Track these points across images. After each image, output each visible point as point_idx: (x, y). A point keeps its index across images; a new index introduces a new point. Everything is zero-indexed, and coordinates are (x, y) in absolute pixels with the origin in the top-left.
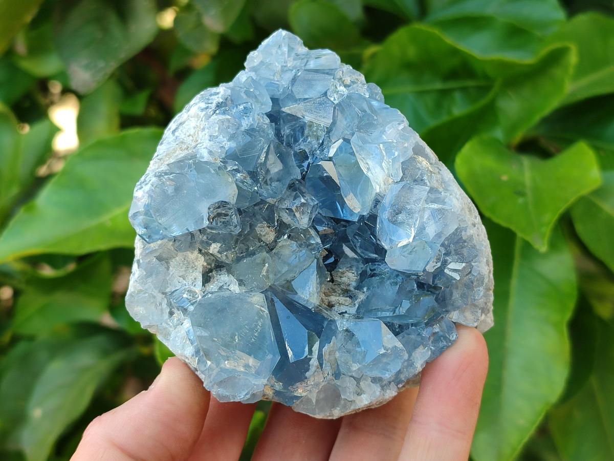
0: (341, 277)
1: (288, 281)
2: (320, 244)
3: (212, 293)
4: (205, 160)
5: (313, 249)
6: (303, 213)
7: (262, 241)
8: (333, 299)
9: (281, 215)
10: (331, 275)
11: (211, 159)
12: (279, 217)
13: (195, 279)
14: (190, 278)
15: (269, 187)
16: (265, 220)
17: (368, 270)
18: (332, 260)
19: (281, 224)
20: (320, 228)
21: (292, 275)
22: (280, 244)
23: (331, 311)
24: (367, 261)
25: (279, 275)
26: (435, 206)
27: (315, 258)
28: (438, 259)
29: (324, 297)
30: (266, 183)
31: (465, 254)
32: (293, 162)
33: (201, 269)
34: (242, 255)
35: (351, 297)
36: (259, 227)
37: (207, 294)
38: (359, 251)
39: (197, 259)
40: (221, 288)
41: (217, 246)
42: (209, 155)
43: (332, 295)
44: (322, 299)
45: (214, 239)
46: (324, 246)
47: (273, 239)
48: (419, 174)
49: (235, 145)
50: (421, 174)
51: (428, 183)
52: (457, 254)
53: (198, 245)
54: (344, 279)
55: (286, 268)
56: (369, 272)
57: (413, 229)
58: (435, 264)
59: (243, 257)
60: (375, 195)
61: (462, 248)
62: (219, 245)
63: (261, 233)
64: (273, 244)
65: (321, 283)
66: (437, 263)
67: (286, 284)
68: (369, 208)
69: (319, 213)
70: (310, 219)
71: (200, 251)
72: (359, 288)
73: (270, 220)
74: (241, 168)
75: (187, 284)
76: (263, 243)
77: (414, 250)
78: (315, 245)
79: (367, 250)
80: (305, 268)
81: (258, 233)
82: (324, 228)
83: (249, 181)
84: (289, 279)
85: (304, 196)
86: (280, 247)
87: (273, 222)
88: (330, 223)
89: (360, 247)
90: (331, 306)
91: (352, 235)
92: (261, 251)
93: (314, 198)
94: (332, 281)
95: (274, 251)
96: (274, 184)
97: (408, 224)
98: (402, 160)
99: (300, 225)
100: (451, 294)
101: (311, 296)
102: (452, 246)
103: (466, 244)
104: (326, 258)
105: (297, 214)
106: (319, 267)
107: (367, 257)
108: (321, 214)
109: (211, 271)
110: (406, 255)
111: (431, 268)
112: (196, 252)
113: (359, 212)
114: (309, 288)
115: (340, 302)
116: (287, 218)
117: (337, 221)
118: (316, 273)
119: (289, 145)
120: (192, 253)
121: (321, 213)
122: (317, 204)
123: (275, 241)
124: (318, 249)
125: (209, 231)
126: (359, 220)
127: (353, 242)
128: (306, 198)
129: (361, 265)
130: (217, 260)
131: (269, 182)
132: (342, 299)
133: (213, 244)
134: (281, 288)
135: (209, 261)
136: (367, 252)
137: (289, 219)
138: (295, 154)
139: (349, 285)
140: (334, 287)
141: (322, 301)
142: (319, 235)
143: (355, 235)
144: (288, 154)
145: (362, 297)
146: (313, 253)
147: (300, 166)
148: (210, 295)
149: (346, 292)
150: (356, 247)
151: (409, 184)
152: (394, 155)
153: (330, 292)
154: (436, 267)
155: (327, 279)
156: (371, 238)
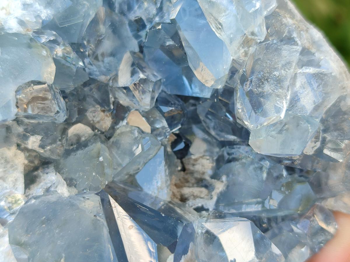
0: (194, 165)
1: (131, 175)
2: (166, 128)
3: (36, 198)
4: (14, 31)
5: (159, 135)
6: (144, 92)
7: (96, 129)
8: (187, 191)
9: (117, 96)
10: (182, 163)
11: (21, 30)
12: (115, 98)
13: (16, 180)
14: (10, 179)
15: (100, 63)
16: (99, 103)
17: (225, 154)
18: (181, 146)
19: (117, 107)
20: (166, 109)
21: (135, 167)
22: (118, 132)
23: (185, 206)
24: (223, 144)
25: (119, 169)
26: (311, 70)
27: (162, 145)
28: (317, 138)
29: (175, 190)
30: (96, 58)
31: (346, 129)
32: (127, 32)
33: (21, 168)
34: (72, 147)
35: (206, 187)
36: (91, 112)
37: (31, 199)
38: (213, 133)
39: (15, 155)
40: (48, 190)
41: (37, 139)
42: (18, 26)
43: (185, 186)
44: (173, 192)
45: (33, 131)
46: (171, 130)
47: (109, 126)
48: (286, 32)
49: (53, 12)
50: (289, 32)
51: (299, 42)
52: (336, 129)
53: (15, 140)
54: (198, 167)
55: (127, 160)
56: (227, 157)
57: (284, 102)
58: (313, 144)
59: (73, 150)
60: (230, 62)
61: (343, 121)
62: (39, 137)
63: (94, 119)
64: (111, 131)
65: (171, 174)
66: (315, 143)
67: (128, 178)
68: (225, 80)
69: (162, 91)
70: (152, 98)
71: (18, 146)
72: (216, 176)
73: (104, 102)
74: (60, 40)
75: (8, 187)
76: (98, 131)
77: (285, 128)
78: (161, 130)
79: (222, 131)
80: (150, 157)
81: (90, 119)
82: (171, 109)
83: (73, 55)
84: (132, 172)
85: (143, 72)
86: (119, 135)
87: (109, 106)
88: (177, 102)
89: (214, 129)
90: (184, 199)
91: (204, 114)
92: (95, 141)
93: (155, 73)
94: (184, 169)
95: (111, 140)
96: (107, 60)
97: (278, 96)
98: (265, 13)
99: (141, 106)
100: (328, 177)
101: (159, 192)
102: (330, 120)
103: (346, 116)
104: (174, 144)
105: (136, 93)
106: (167, 156)
107: (222, 139)
108: (165, 92)
109: (36, 169)
110: (276, 135)
111: (310, 151)
112: (14, 149)
113: (212, 86)
114: (157, 182)
115: (195, 194)
116: (125, 100)
117: (185, 99)
118: (163, 163)
119: (122, 13)
120: (9, 149)
121: (166, 90)
122: (160, 80)
123: (113, 128)
124: (165, 133)
125: (26, 121)
126: (213, 96)
127: (205, 122)
128: (146, 74)
129: (217, 150)
130: (41, 156)
131: (100, 58)
132: (196, 190)
133: (31, 137)
134: (122, 185)
135: (31, 158)
136: (223, 134)
137: (128, 100)
138: (131, 23)
139: (203, 173)
140: (186, 177)
141: (174, 195)
142: (165, 117)
143: (207, 114)
144: (122, 23)
145: (219, 187)
146: (159, 139)
147: (137, 37)
148: (33, 201)
149: (201, 182)
150: (209, 128)
151: (275, 44)
152: (255, 7)
153: (182, 182)
154: (316, 148)
155: (177, 167)
156: (226, 116)
